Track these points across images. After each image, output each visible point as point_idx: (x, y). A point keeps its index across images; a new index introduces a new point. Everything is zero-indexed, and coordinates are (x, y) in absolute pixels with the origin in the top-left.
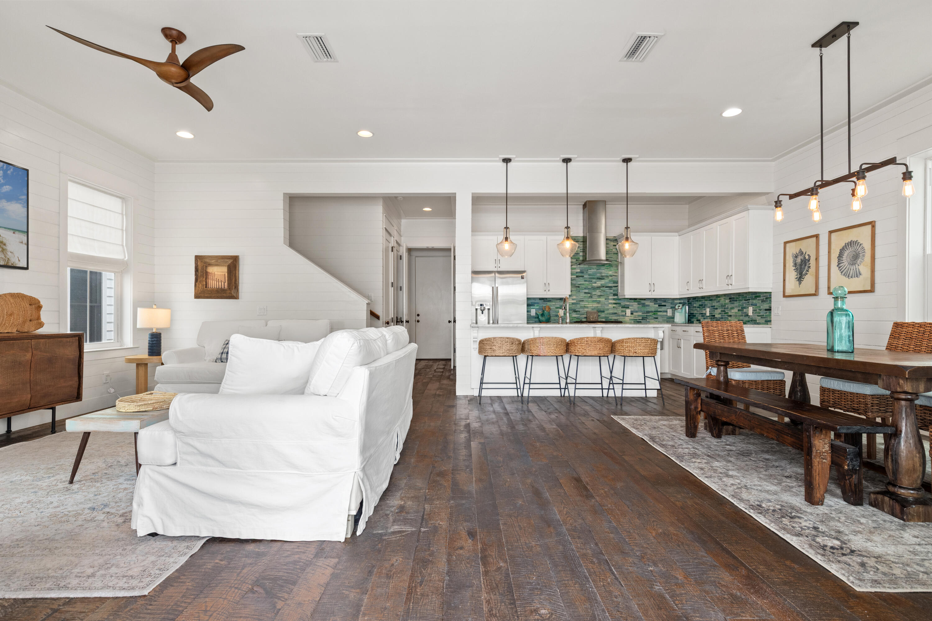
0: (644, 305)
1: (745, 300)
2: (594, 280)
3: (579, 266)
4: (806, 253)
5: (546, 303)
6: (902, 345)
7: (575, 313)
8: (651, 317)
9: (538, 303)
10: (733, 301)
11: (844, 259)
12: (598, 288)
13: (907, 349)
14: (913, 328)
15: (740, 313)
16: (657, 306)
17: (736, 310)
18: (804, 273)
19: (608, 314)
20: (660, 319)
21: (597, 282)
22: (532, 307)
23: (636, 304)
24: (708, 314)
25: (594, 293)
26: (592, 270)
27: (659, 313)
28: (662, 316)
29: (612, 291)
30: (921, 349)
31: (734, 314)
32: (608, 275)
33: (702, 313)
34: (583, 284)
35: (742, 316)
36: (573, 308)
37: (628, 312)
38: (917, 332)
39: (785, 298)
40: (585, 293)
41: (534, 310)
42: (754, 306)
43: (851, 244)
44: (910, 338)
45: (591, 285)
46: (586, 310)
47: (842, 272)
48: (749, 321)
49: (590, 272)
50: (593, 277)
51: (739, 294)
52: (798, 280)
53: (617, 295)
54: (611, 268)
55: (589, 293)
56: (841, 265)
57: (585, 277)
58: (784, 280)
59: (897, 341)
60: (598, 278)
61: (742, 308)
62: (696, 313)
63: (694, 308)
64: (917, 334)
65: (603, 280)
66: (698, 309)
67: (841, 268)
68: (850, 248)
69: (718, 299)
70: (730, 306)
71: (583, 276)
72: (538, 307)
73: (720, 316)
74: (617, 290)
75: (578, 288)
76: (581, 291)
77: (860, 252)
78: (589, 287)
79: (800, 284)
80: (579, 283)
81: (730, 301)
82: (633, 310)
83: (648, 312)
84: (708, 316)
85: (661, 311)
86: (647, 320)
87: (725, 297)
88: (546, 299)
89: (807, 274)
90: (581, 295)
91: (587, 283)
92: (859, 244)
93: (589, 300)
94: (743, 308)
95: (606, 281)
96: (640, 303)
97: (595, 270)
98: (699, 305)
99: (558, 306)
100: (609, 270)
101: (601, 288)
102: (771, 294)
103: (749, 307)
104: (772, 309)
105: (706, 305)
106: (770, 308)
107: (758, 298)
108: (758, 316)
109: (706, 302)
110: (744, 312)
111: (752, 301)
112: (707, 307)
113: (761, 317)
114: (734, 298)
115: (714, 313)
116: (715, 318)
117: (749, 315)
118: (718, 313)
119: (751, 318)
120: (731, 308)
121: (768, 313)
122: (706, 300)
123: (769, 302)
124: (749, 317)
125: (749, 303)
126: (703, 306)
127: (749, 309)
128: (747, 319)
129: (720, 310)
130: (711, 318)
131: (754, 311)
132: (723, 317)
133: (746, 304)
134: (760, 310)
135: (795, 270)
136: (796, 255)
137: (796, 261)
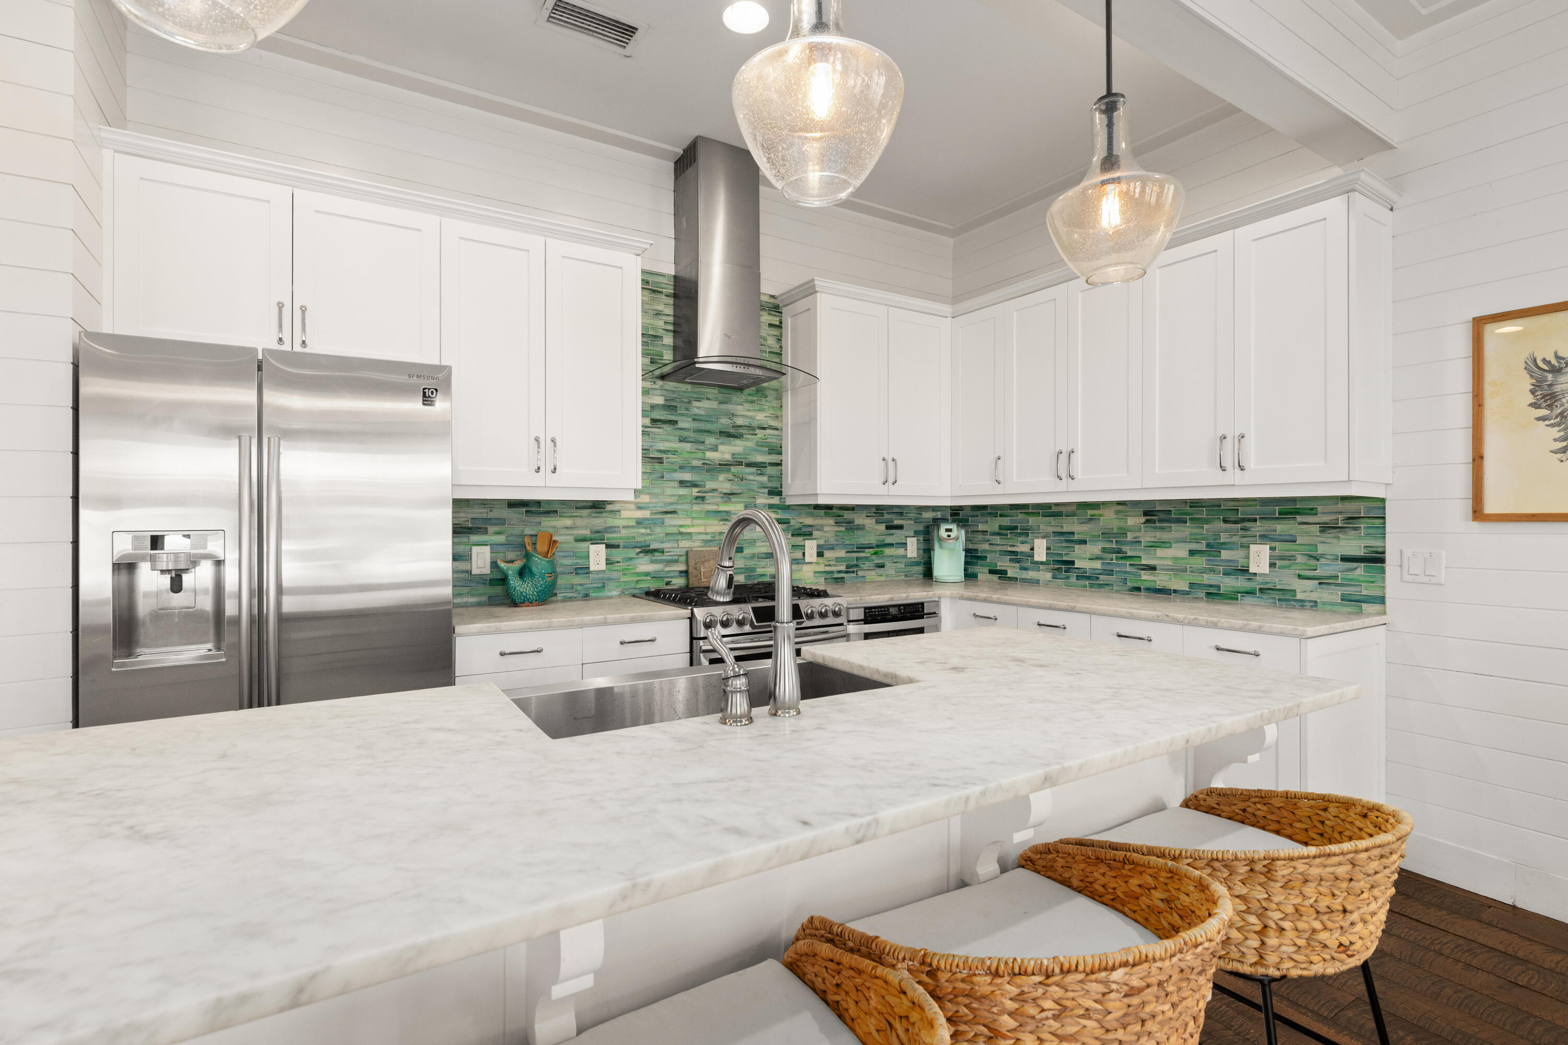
0: (851, 527)
1: (1225, 521)
2: (710, 440)
3: (660, 383)
5: (537, 519)
7: (647, 558)
8: (867, 564)
9: (502, 522)
10: (1161, 521)
12: (725, 466)
15: (1200, 562)
16: (882, 527)
17: (1180, 551)
19: (753, 557)
20: (890, 569)
21: (721, 448)
22: (474, 538)
23: (831, 521)
24: (1040, 554)
25: (710, 485)
26: (705, 404)
27: (888, 551)
28: (895, 559)
29: (764, 479)
31: (1170, 562)
32: (755, 424)
33: (1014, 553)
34: (674, 452)
35: (1212, 571)
36: (640, 539)
37: (811, 547)
39: (1476, 525)
40: (682, 483)
41: (487, 549)
42: (1277, 544)
45: (700, 455)
46: (685, 544)
48: (1250, 593)
49: (701, 407)
50: (708, 426)
51: (1195, 504)
53: (780, 493)
54: (764, 401)
55: (696, 486)
57: (681, 425)
58: (1478, 459)
60: (722, 433)
61: (1208, 545)
62: (985, 551)
63: (980, 537)
65: (738, 442)
66: (997, 540)
69: (1090, 512)
70: (1147, 537)
71: (675, 422)
72: (501, 539)
73: (1097, 565)
74: (780, 477)
75: (657, 466)
76: (667, 476)
78: (695, 463)
80: (661, 446)
81: (1148, 521)
82: (822, 542)
83: (861, 548)
84: (1042, 563)
85: (891, 545)
86: (860, 573)
87: (1120, 508)
88: (538, 503)
90: (669, 491)
91: (688, 446)
93: (696, 508)
94: (1214, 548)
95: (750, 444)
96: (840, 519)
97: (714, 405)
98: (1001, 527)
99: (586, 532)
100: (757, 407)
101: (734, 469)
102: (1379, 504)
103: (1251, 545)
104: (1389, 557)
105: (1031, 533)
106: (1377, 552)
107: (1300, 518)
108: (1300, 577)
109: (1032, 520)
110: (1222, 560)
111: (1268, 528)
112: (1037, 537)
113: (1320, 583)
114: (1171, 511)
115: (1068, 554)
116: (1077, 571)
117: (1250, 571)
118: (1089, 556)
119: (1262, 583)
120: (1155, 544)
121: (1360, 570)
122: (1032, 513)
123: (1371, 531)
124: (1249, 579)
125: (1248, 533)
126: (1017, 533)
127: (1249, 553)
128: (1240, 583)
129: (1100, 547)
130: (1056, 570)
131: (1282, 558)
132: (1113, 571)
133: (1234, 537)
134: (1311, 556)
135: (1552, 421)
136: (1554, 362)
137: (1551, 385)
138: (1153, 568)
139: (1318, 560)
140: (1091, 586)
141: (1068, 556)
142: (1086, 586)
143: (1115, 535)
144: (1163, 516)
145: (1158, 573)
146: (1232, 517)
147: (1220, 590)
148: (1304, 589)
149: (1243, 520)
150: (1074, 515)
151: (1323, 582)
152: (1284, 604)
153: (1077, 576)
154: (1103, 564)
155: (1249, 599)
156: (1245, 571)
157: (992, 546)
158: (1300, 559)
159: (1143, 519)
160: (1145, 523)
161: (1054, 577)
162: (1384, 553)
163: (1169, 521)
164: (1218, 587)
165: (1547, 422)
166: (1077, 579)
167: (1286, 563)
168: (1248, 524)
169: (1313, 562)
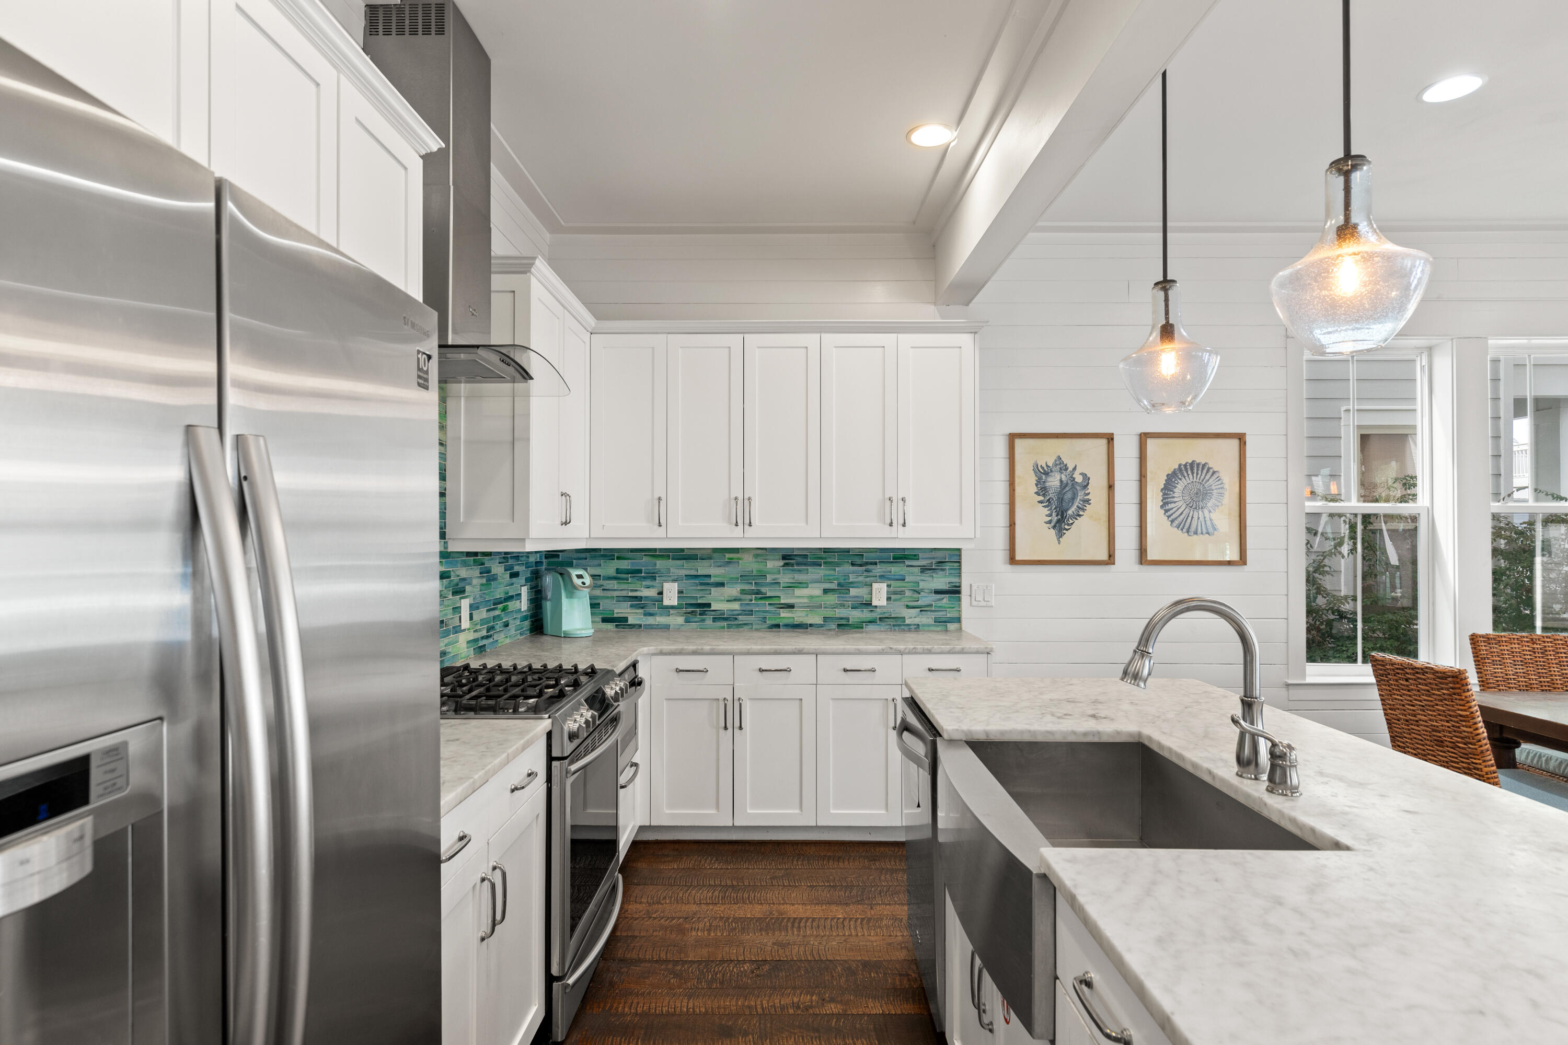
0: (489, 577)
1: (853, 564)
4: (1075, 469)
6: (1513, 675)
10: (798, 564)
11: (1175, 495)
13: (1525, 682)
14: (1519, 644)
15: (832, 599)
16: (507, 576)
17: (815, 591)
18: (1070, 512)
20: (512, 628)
23: (479, 574)
24: (671, 598)
27: (510, 606)
28: (515, 615)
30: (1553, 680)
31: (806, 600)
33: (636, 598)
35: (843, 606)
37: (465, 607)
38: (1529, 651)
39: (1009, 567)
42: (892, 582)
43: (1192, 467)
44: (1521, 661)
47: (1172, 521)
48: (873, 622)
51: (828, 551)
52: (1054, 527)
56: (1170, 506)
58: (1012, 525)
59: (1501, 669)
61: (839, 585)
64: (1530, 655)
66: (613, 584)
67: (1169, 513)
68: (1191, 476)
69: (728, 556)
70: (786, 578)
73: (736, 606)
77: (1213, 487)
79: (1060, 535)
81: (786, 565)
83: (495, 604)
84: (673, 607)
85: (513, 597)
86: (495, 637)
87: (759, 554)
89: (1080, 516)
92: (1211, 471)
94: (843, 587)
96: (485, 571)
98: (618, 571)
102: (957, 553)
103: (873, 584)
104: (965, 590)
105: (659, 576)
106: (955, 586)
107: (908, 562)
108: (908, 607)
109: (660, 564)
110: (851, 597)
111: (885, 570)
112: (667, 581)
113: (921, 611)
114: (807, 555)
115: (704, 597)
116: (713, 613)
117: (873, 604)
118: (727, 598)
119: (881, 614)
120: (793, 585)
121: (945, 600)
122: (659, 555)
123: (952, 572)
124: (871, 611)
125: (871, 574)
126: (641, 576)
127: (872, 590)
128: (864, 614)
129: (739, 589)
130: (688, 613)
131: (895, 593)
132: (752, 611)
133: (860, 577)
134: (915, 591)
135: (1045, 504)
136: (1045, 468)
137: (1044, 482)
138: (791, 606)
139: (919, 593)
140: (729, 627)
141: (704, 598)
142: (723, 627)
143: (755, 578)
144: (799, 559)
145: (796, 611)
146: (859, 561)
147: (849, 621)
148: (911, 616)
149: (867, 564)
150: (710, 558)
151: (923, 609)
152: (897, 628)
153: (713, 618)
154: (741, 605)
155: (871, 627)
156: (868, 604)
157: (605, 592)
158: (908, 593)
159: (782, 563)
160: (783, 566)
161: (687, 621)
162: (960, 587)
163: (805, 564)
164: (848, 619)
165: (1043, 505)
166: (714, 621)
167: (898, 596)
168: (870, 567)
169: (916, 595)
